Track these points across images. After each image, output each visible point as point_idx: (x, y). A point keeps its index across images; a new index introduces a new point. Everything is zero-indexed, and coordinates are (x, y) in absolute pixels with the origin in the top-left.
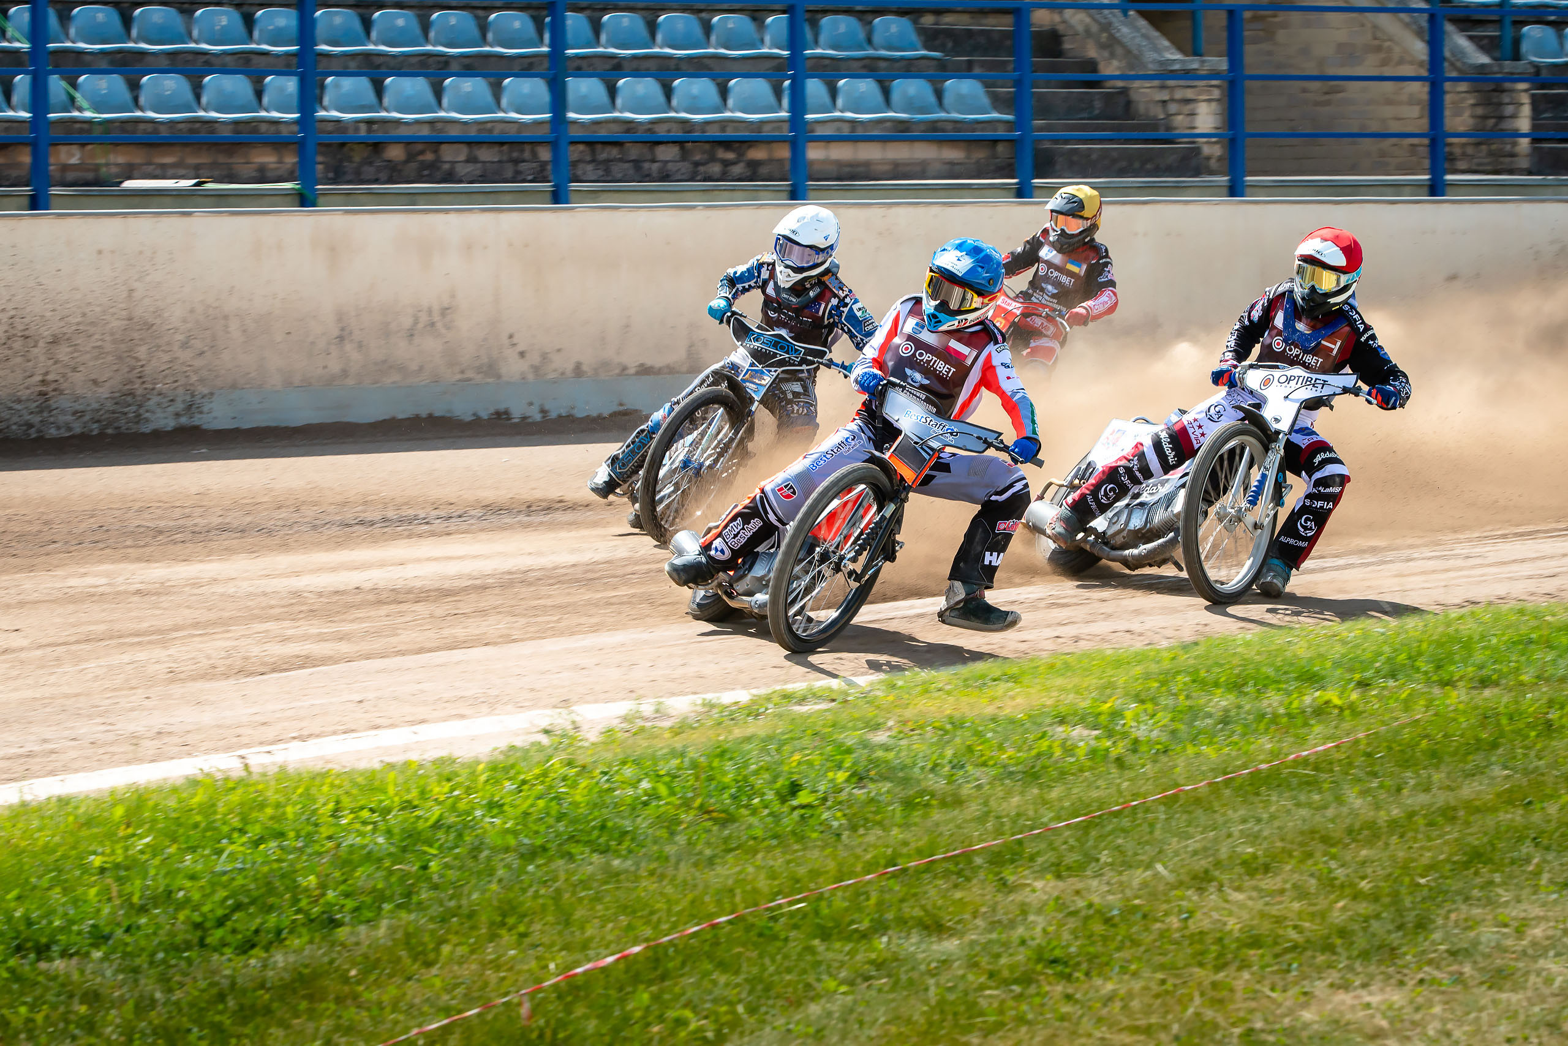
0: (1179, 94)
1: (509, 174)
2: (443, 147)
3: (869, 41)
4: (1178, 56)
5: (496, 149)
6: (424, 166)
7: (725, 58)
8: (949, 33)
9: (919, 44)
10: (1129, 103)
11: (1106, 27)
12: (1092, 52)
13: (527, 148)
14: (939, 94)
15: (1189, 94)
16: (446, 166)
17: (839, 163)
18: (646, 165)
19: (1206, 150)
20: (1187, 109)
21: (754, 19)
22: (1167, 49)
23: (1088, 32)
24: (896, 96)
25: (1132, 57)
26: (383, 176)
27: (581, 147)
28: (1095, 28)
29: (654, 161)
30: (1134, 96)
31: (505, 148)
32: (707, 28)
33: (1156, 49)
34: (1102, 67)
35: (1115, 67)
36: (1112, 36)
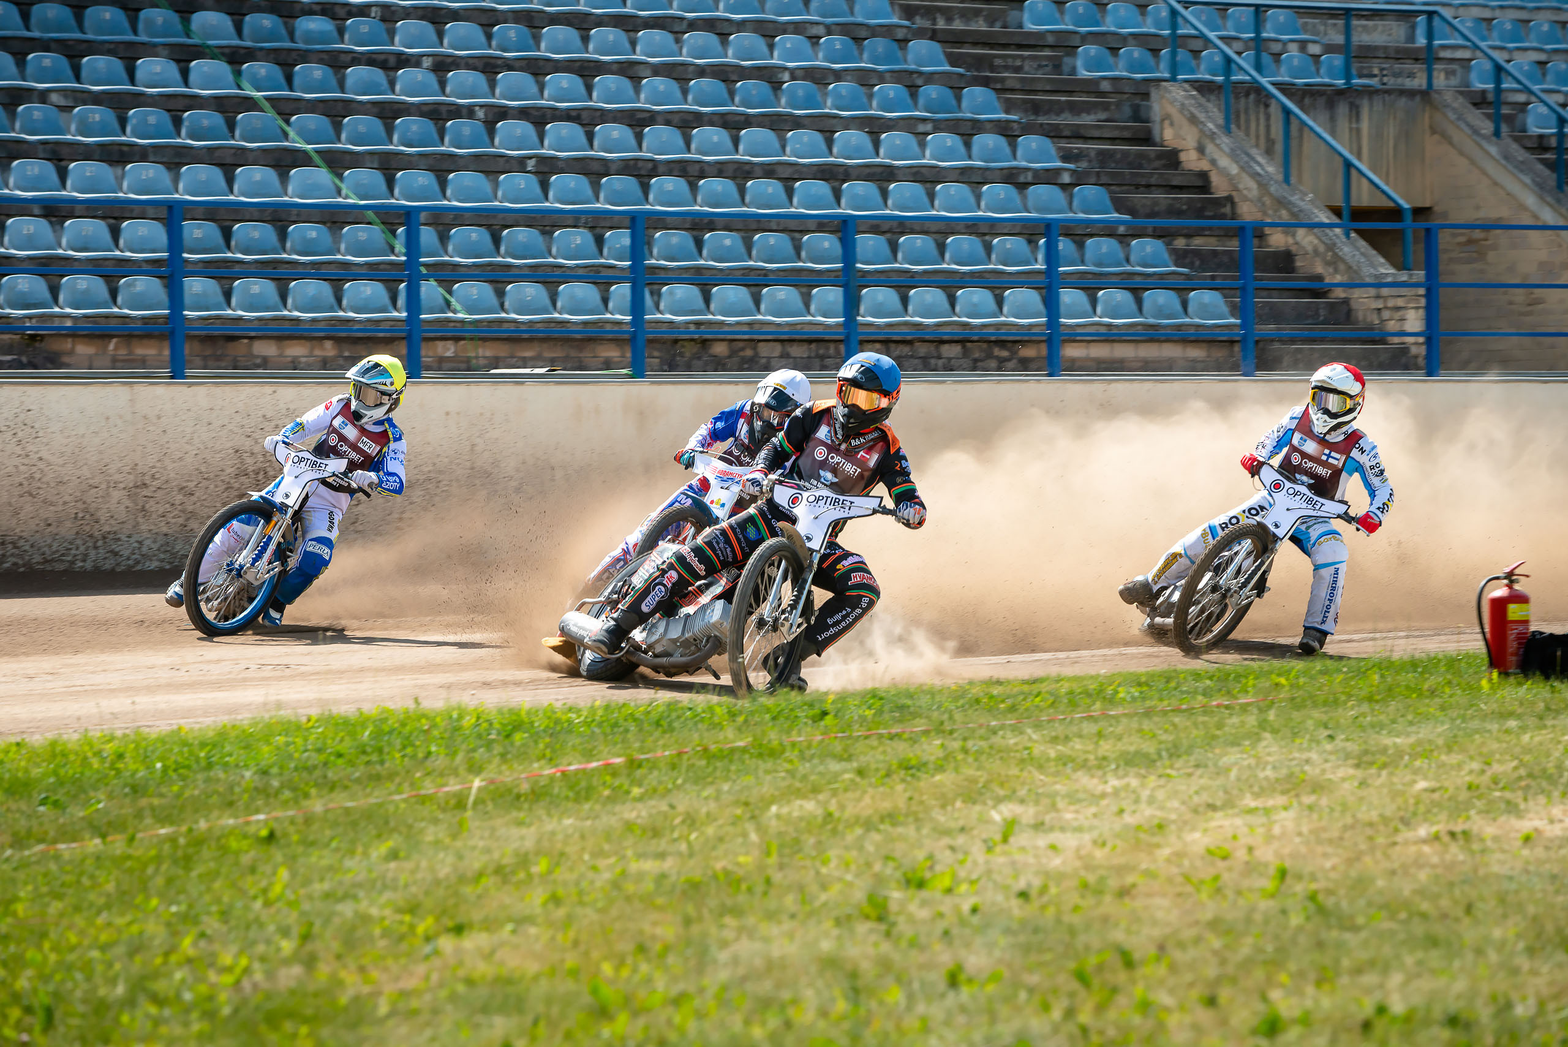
0: (1391, 303)
2: (761, 344)
3: (1128, 260)
4: (1392, 271)
5: (805, 346)
6: (745, 360)
7: (1002, 272)
8: (1197, 253)
9: (1171, 263)
10: (1349, 312)
11: (1331, 247)
12: (1319, 269)
13: (832, 346)
14: (1185, 304)
15: (1400, 302)
16: (764, 361)
17: (1098, 359)
18: (933, 361)
19: (1414, 350)
20: (1398, 315)
21: (1030, 242)
22: (1382, 265)
23: (1316, 252)
24: (1147, 305)
25: (1350, 268)
26: (709, 366)
28: (1322, 248)
29: (939, 357)
30: (1354, 305)
31: (813, 346)
32: (988, 248)
33: (1372, 265)
34: (1327, 281)
35: (1338, 279)
36: (1335, 254)
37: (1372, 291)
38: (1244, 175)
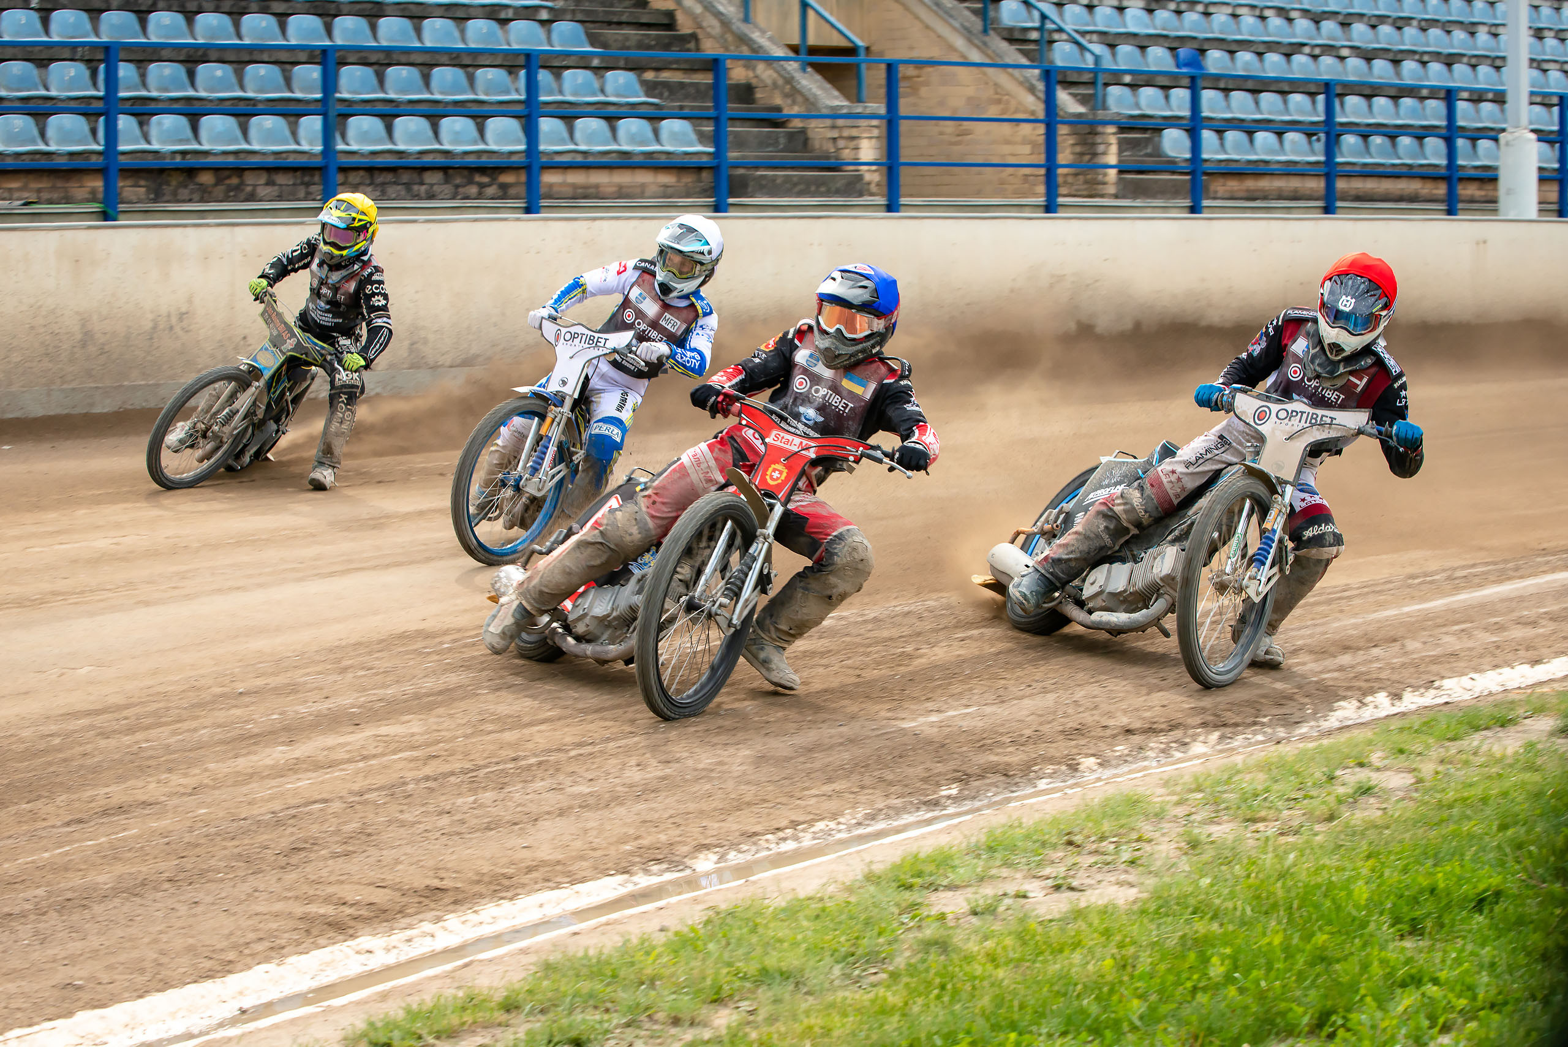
0: (846, 133)
1: (302, 194)
2: (247, 173)
3: (603, 91)
4: (846, 103)
5: (290, 175)
6: (230, 188)
7: (485, 102)
8: (666, 85)
9: (642, 93)
10: (806, 141)
11: (789, 80)
12: (778, 101)
14: (656, 132)
15: (854, 132)
16: (249, 189)
17: (575, 186)
18: (416, 187)
19: (868, 177)
20: (852, 144)
21: (510, 73)
22: (836, 98)
23: (775, 84)
24: (621, 133)
25: (809, 102)
26: (196, 196)
27: (362, 173)
28: (780, 82)
29: (422, 184)
30: (810, 134)
31: (298, 174)
32: (472, 79)
33: (828, 97)
34: (786, 112)
35: (795, 110)
36: (793, 88)
37: (828, 122)
38: (707, 14)
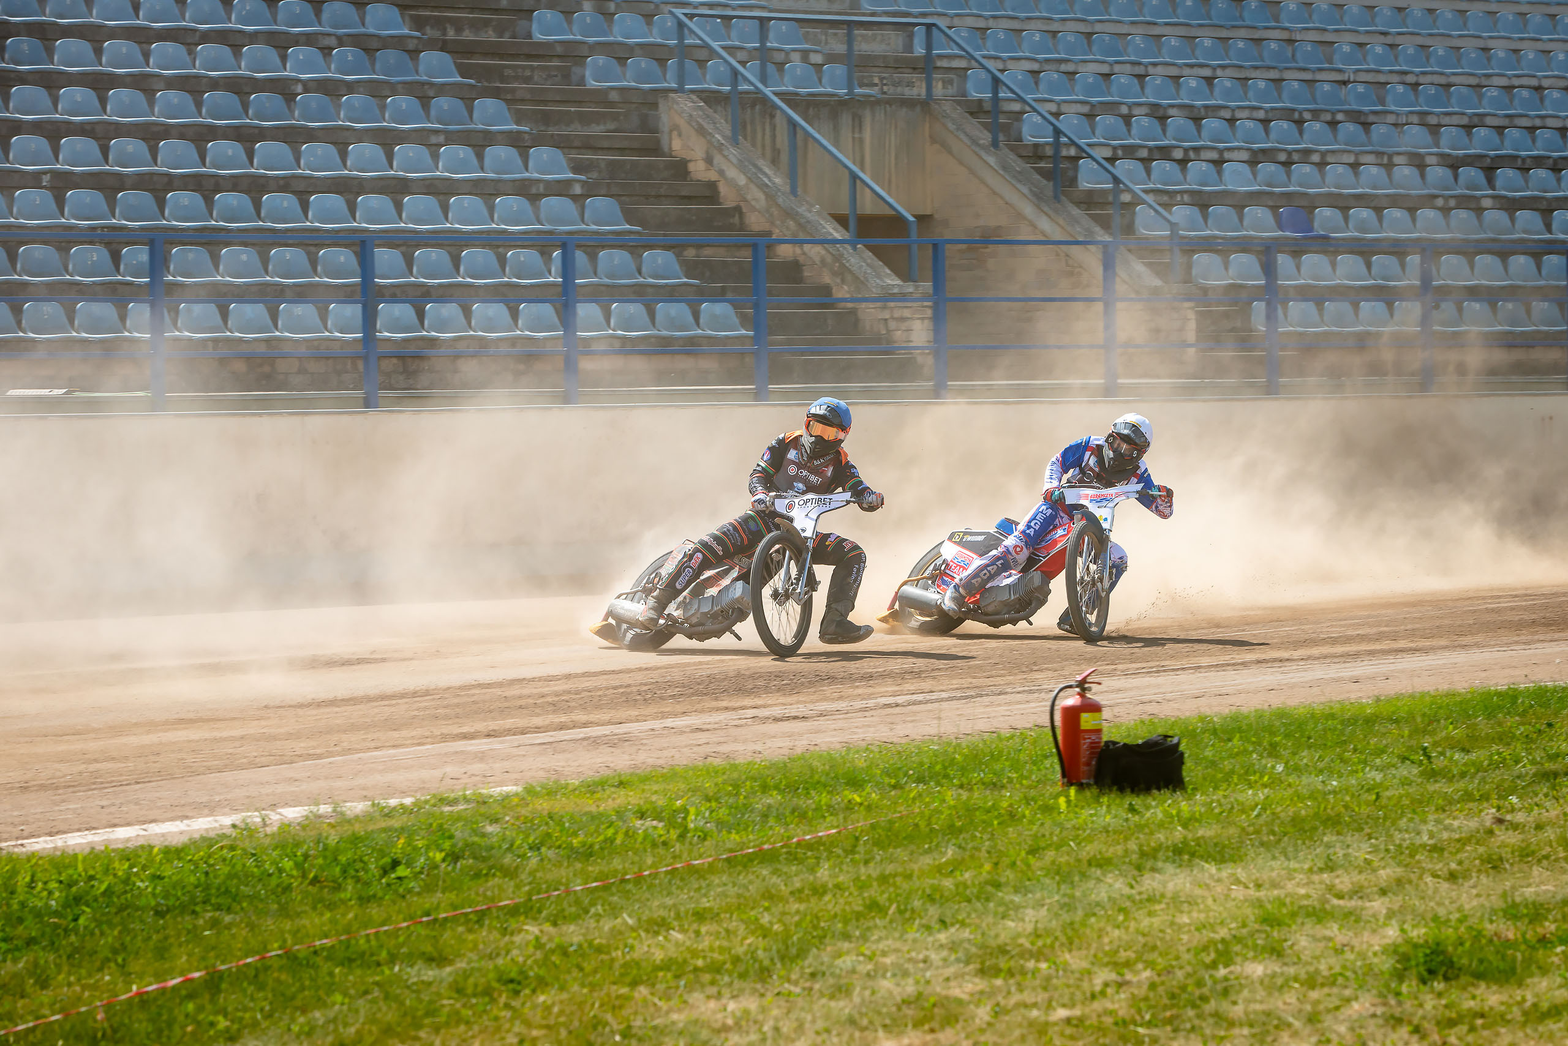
0: (897, 314)
1: (336, 383)
2: (278, 361)
3: (640, 273)
4: (898, 282)
5: (323, 362)
6: (263, 376)
7: (517, 285)
8: (707, 264)
9: (681, 274)
10: (857, 322)
11: (838, 258)
12: (827, 279)
13: (350, 361)
14: (696, 315)
15: (907, 313)
16: (281, 377)
18: (449, 375)
19: (920, 360)
20: (904, 326)
21: (542, 254)
22: (888, 276)
23: (824, 263)
24: (659, 317)
25: (859, 282)
26: (229, 384)
27: (395, 360)
28: (829, 259)
29: (456, 371)
30: (860, 315)
31: (331, 361)
32: (502, 261)
33: (879, 276)
34: (835, 292)
35: (845, 291)
36: (843, 265)
37: (879, 303)
38: (752, 186)
